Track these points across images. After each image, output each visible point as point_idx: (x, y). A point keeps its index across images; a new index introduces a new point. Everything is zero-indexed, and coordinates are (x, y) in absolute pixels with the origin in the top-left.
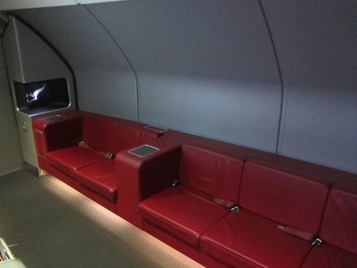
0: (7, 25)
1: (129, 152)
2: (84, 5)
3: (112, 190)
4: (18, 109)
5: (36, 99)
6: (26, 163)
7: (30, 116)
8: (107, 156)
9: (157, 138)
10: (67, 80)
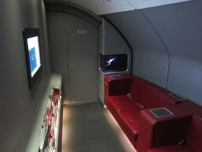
0: (100, 23)
1: (150, 111)
2: (139, 10)
3: (135, 133)
4: (100, 69)
5: (110, 64)
6: (99, 99)
7: (104, 74)
8: (141, 107)
9: (175, 104)
10: (128, 55)
